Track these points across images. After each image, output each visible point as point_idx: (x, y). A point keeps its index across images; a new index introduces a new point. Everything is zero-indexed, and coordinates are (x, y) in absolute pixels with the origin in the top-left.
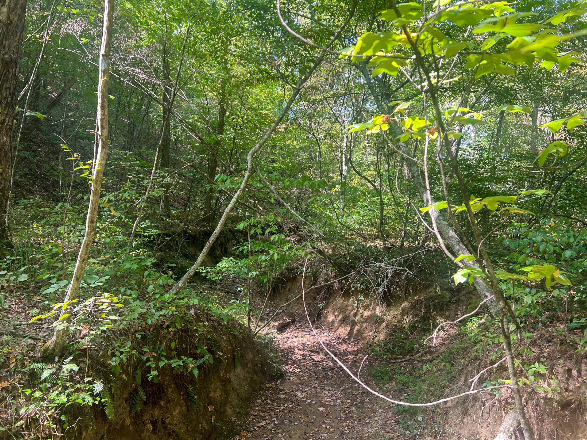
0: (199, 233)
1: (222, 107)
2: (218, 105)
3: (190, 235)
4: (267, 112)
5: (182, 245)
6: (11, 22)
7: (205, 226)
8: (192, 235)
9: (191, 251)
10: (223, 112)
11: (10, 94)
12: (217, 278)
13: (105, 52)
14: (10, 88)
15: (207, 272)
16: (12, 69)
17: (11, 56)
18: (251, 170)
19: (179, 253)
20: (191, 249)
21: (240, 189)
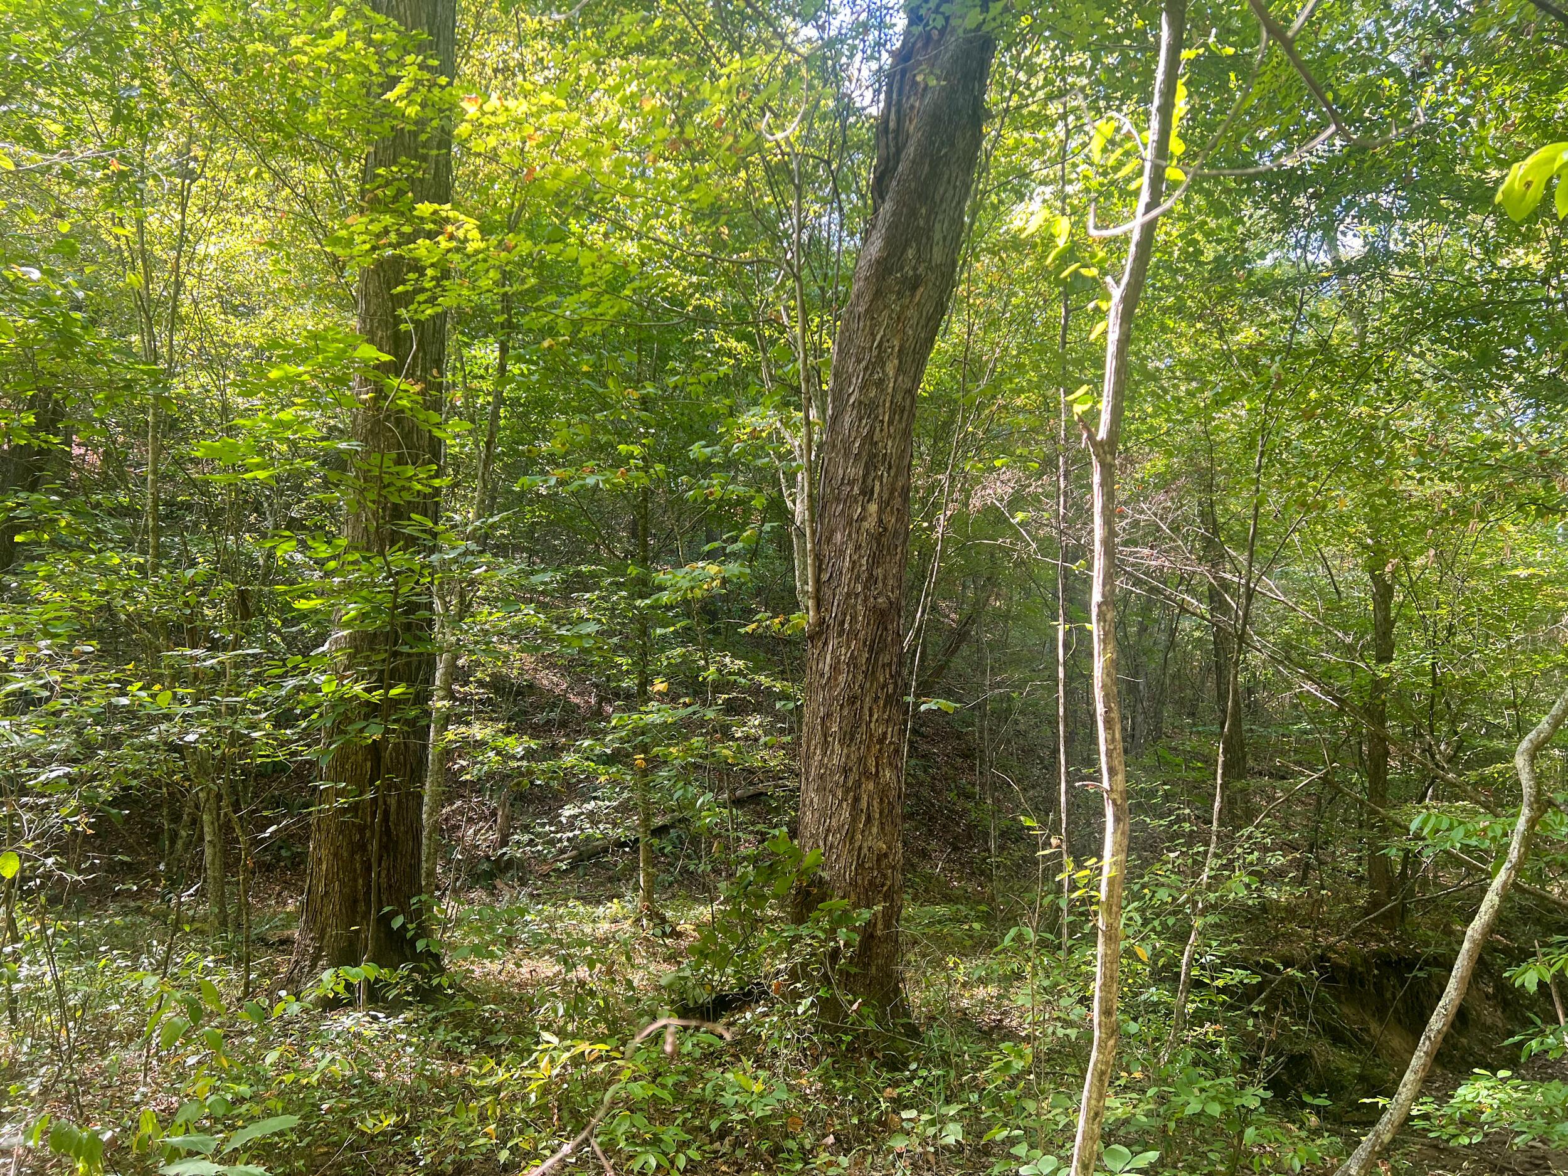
0: (1365, 960)
1: (1377, 580)
2: (1367, 577)
3: (1336, 967)
4: (1531, 571)
5: (1316, 999)
6: (885, 529)
7: (1380, 940)
8: (1342, 968)
9: (1347, 1017)
10: (1384, 593)
11: (892, 676)
12: (1465, 1141)
13: (1104, 595)
14: (890, 665)
15: (1426, 1117)
16: (892, 622)
17: (888, 598)
18: (1537, 801)
19: (1311, 1023)
20: (1346, 1010)
21: (1507, 865)
